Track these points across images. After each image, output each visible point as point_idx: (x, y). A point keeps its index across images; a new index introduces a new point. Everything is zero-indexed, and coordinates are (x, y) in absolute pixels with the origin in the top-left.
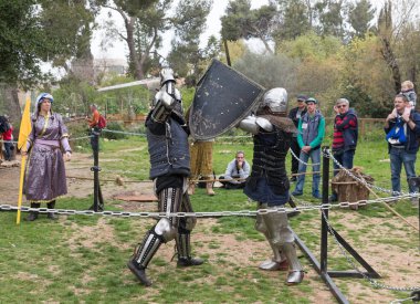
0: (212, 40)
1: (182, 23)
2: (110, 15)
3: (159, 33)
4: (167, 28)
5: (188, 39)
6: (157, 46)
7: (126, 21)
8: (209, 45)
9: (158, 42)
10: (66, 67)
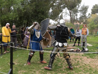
0: (89, 14)
1: (82, 11)
2: (66, 10)
3: (77, 13)
4: (79, 12)
5: (83, 14)
6: (77, 16)
7: (70, 11)
8: (89, 15)
9: (77, 15)
10: (57, 21)
